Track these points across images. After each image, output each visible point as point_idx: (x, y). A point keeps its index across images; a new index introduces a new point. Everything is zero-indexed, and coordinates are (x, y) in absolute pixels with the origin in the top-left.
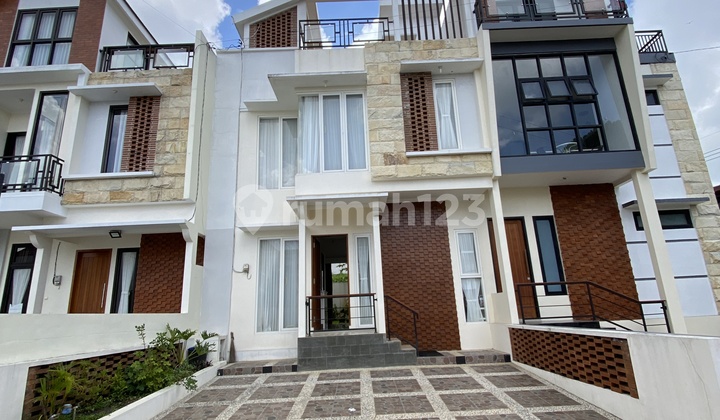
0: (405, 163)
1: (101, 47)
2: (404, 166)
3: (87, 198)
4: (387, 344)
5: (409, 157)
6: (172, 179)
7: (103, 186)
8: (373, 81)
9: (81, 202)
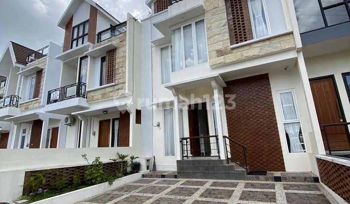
0: (230, 53)
1: (97, 33)
2: (230, 55)
3: (95, 98)
4: (226, 166)
5: (232, 49)
6: (122, 85)
7: (99, 92)
8: (209, 9)
9: (93, 100)
